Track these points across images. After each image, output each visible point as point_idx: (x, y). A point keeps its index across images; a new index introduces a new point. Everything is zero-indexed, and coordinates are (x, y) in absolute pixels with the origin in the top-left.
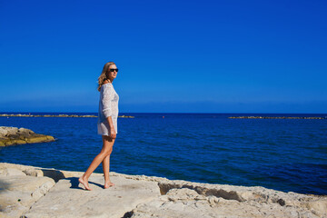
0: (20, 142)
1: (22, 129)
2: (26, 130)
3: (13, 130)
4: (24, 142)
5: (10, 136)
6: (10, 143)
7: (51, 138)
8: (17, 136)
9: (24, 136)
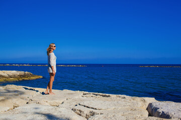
0: (26, 79)
1: (26, 72)
2: (28, 73)
3: (22, 73)
4: (27, 79)
5: (21, 76)
6: (20, 79)
7: (41, 77)
8: (24, 76)
9: (28, 76)
